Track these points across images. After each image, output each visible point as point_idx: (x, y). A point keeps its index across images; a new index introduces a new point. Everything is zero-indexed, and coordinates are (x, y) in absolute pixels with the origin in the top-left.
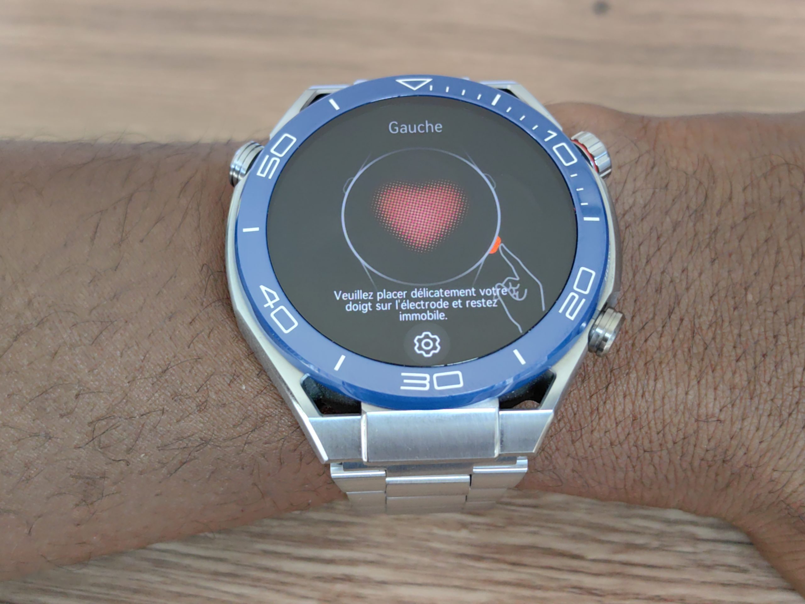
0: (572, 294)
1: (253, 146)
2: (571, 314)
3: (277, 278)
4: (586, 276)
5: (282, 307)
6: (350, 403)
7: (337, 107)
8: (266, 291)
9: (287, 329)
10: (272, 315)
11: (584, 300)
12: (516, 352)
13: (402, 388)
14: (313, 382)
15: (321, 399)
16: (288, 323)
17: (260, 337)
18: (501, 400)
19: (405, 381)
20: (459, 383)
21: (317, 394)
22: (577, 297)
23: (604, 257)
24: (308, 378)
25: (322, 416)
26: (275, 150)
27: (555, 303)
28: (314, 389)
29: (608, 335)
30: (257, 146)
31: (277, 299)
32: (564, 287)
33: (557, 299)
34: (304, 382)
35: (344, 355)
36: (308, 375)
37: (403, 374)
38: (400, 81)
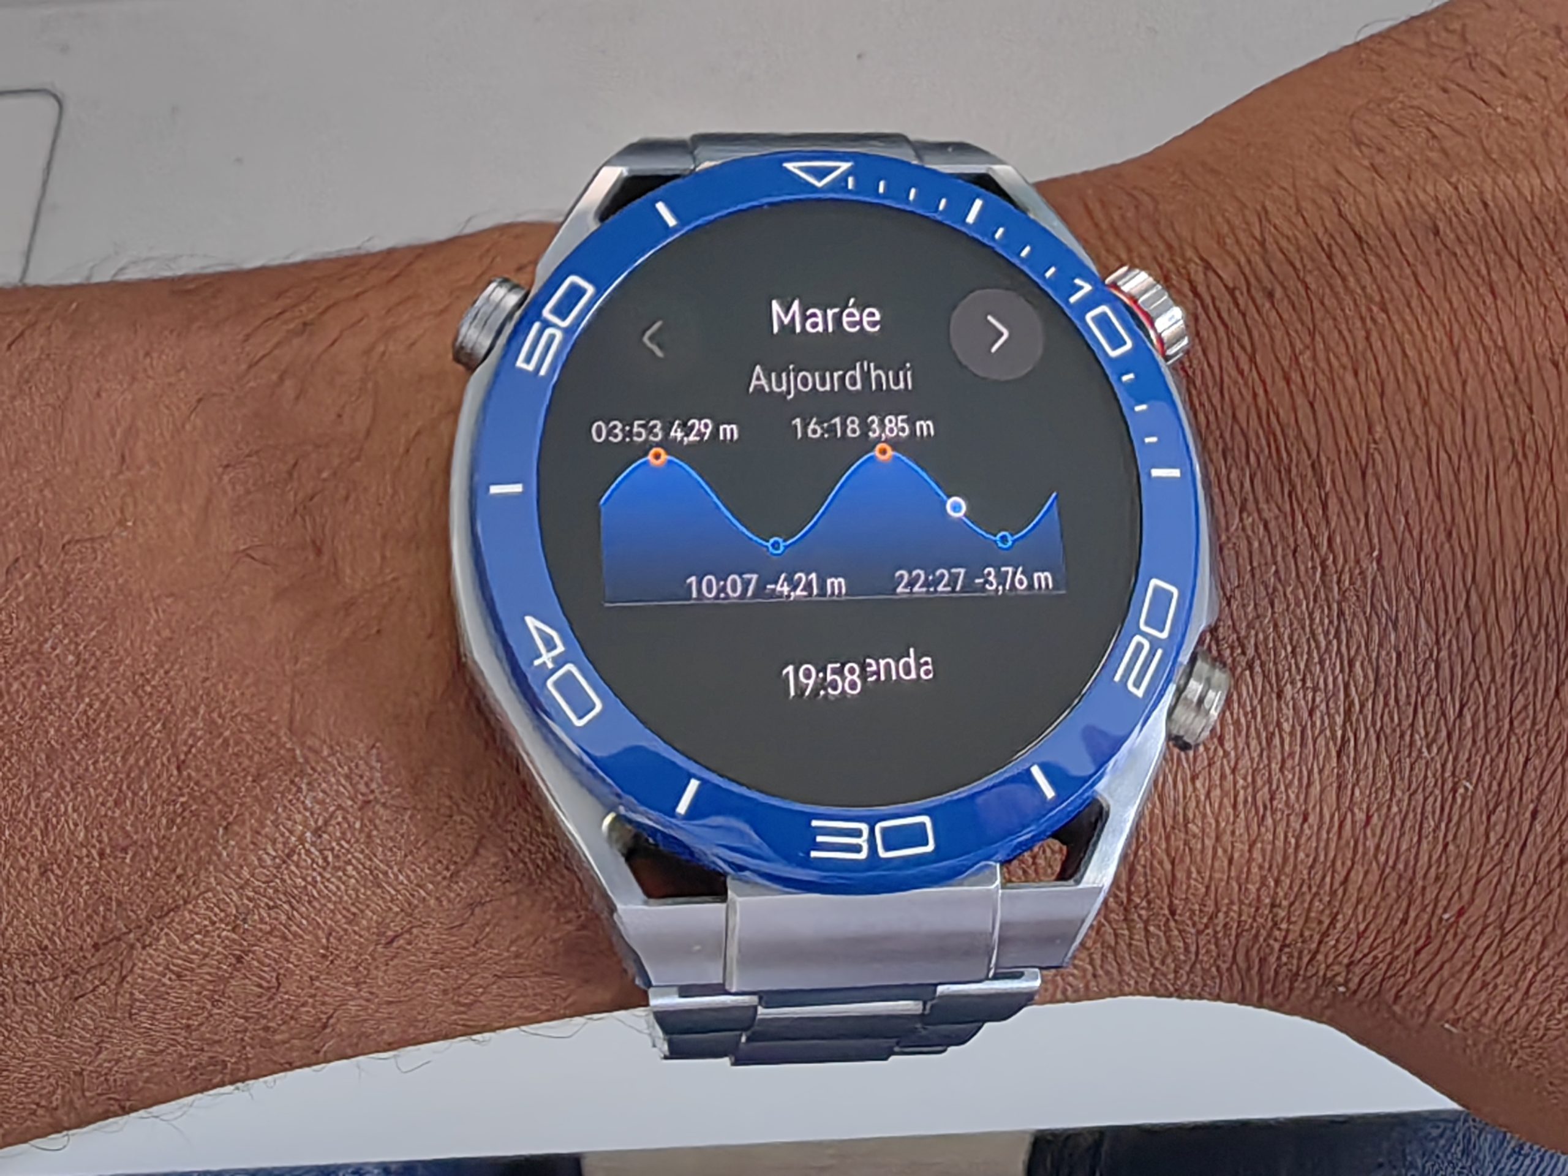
0: (1138, 638)
4: (1161, 598)
5: (570, 667)
7: (672, 221)
8: (538, 629)
9: (580, 717)
10: (550, 683)
11: (1159, 652)
12: (1036, 771)
16: (581, 704)
20: (926, 843)
22: (1147, 646)
25: (650, 903)
26: (553, 310)
31: (560, 648)
32: (1121, 624)
34: (609, 827)
38: (790, 166)
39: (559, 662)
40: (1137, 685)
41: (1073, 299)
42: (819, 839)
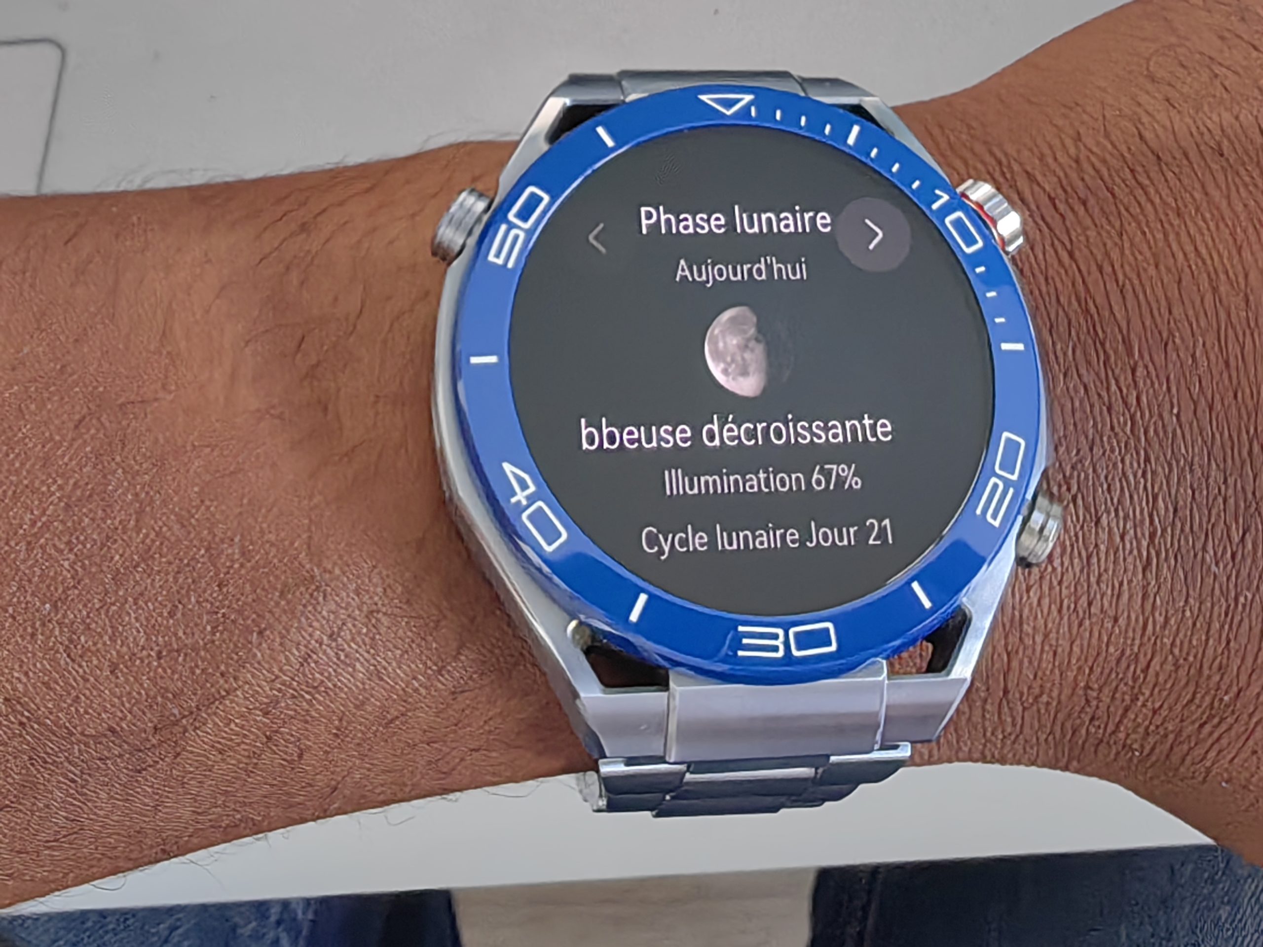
0: (994, 480)
4: (1012, 446)
5: (540, 503)
8: (513, 473)
9: (550, 544)
10: (524, 516)
11: (1011, 491)
12: (916, 586)
16: (550, 533)
20: (830, 644)
22: (1001, 486)
26: (516, 215)
27: (968, 497)
31: (532, 488)
32: (981, 469)
38: (704, 98)
39: (531, 499)
40: (994, 517)
41: (935, 206)
42: (745, 641)
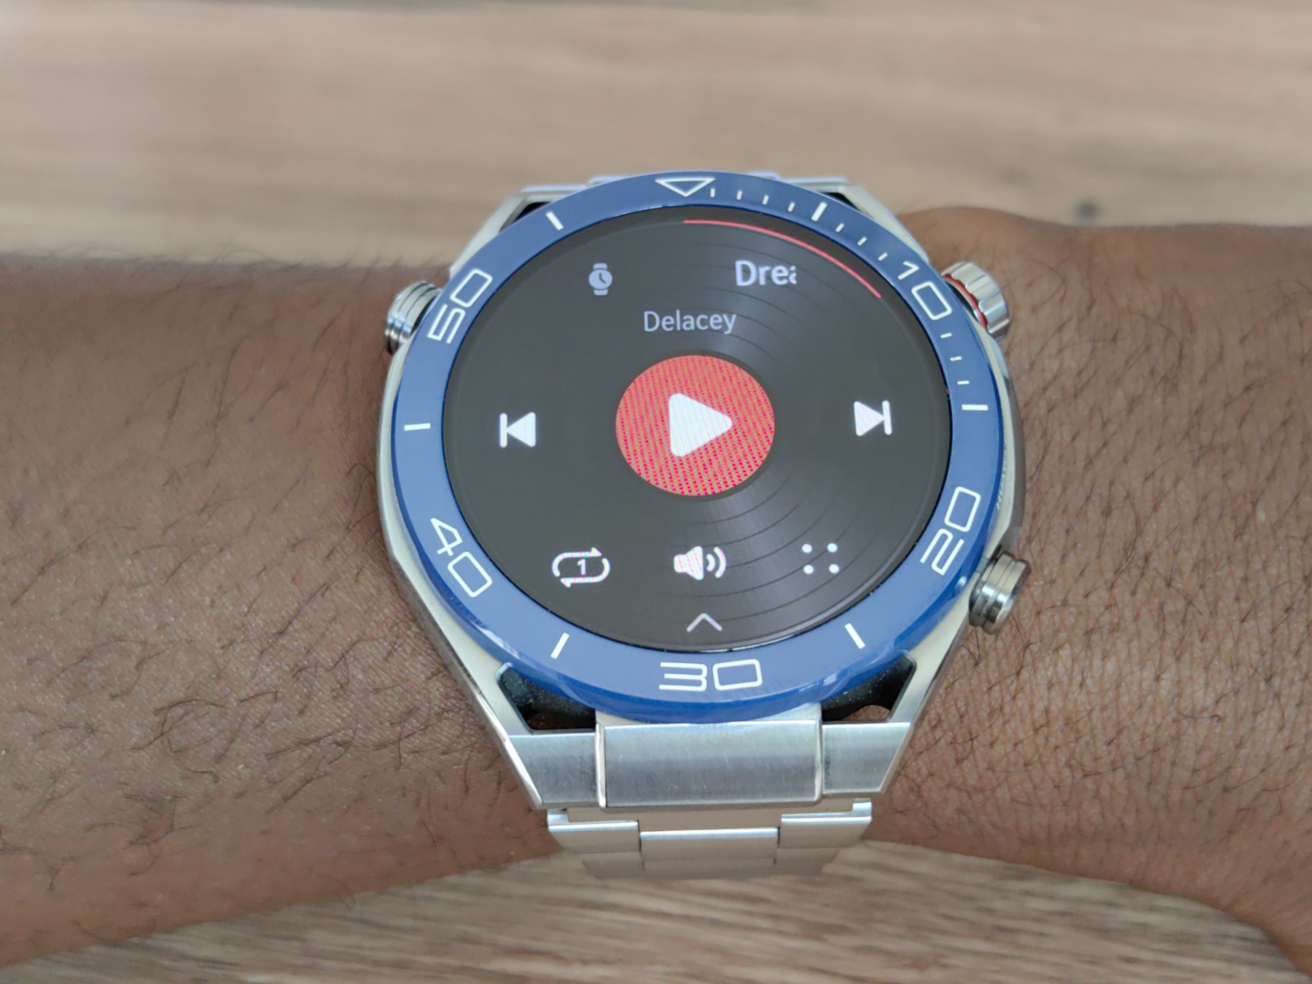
0: (942, 531)
1: (424, 288)
2: (941, 565)
3: (458, 507)
4: (966, 501)
5: (467, 554)
6: (579, 710)
7: (559, 226)
8: (440, 527)
9: (474, 590)
10: (450, 567)
11: (961, 542)
12: (849, 628)
13: (662, 687)
14: (517, 676)
15: (530, 704)
16: (475, 581)
17: (432, 603)
18: (825, 706)
19: (667, 676)
20: (755, 680)
21: (525, 696)
22: (950, 536)
23: (995, 472)
24: (509, 669)
25: (532, 733)
26: (458, 296)
27: (914, 546)
28: (519, 687)
29: (1003, 598)
30: (430, 289)
31: (459, 540)
32: (930, 520)
33: (918, 541)
34: (502, 677)
35: (567, 633)
36: (509, 664)
37: (663, 665)
38: (662, 182)
39: (457, 551)
